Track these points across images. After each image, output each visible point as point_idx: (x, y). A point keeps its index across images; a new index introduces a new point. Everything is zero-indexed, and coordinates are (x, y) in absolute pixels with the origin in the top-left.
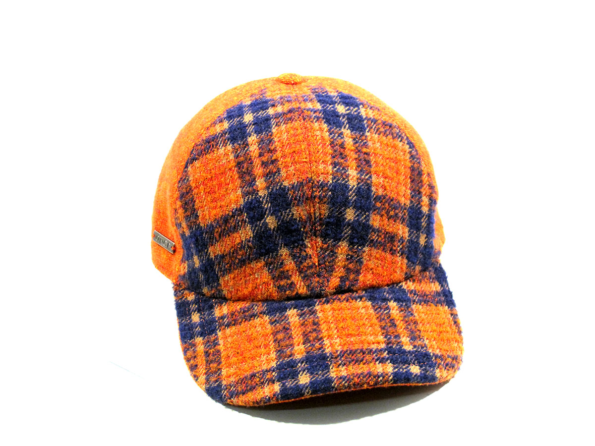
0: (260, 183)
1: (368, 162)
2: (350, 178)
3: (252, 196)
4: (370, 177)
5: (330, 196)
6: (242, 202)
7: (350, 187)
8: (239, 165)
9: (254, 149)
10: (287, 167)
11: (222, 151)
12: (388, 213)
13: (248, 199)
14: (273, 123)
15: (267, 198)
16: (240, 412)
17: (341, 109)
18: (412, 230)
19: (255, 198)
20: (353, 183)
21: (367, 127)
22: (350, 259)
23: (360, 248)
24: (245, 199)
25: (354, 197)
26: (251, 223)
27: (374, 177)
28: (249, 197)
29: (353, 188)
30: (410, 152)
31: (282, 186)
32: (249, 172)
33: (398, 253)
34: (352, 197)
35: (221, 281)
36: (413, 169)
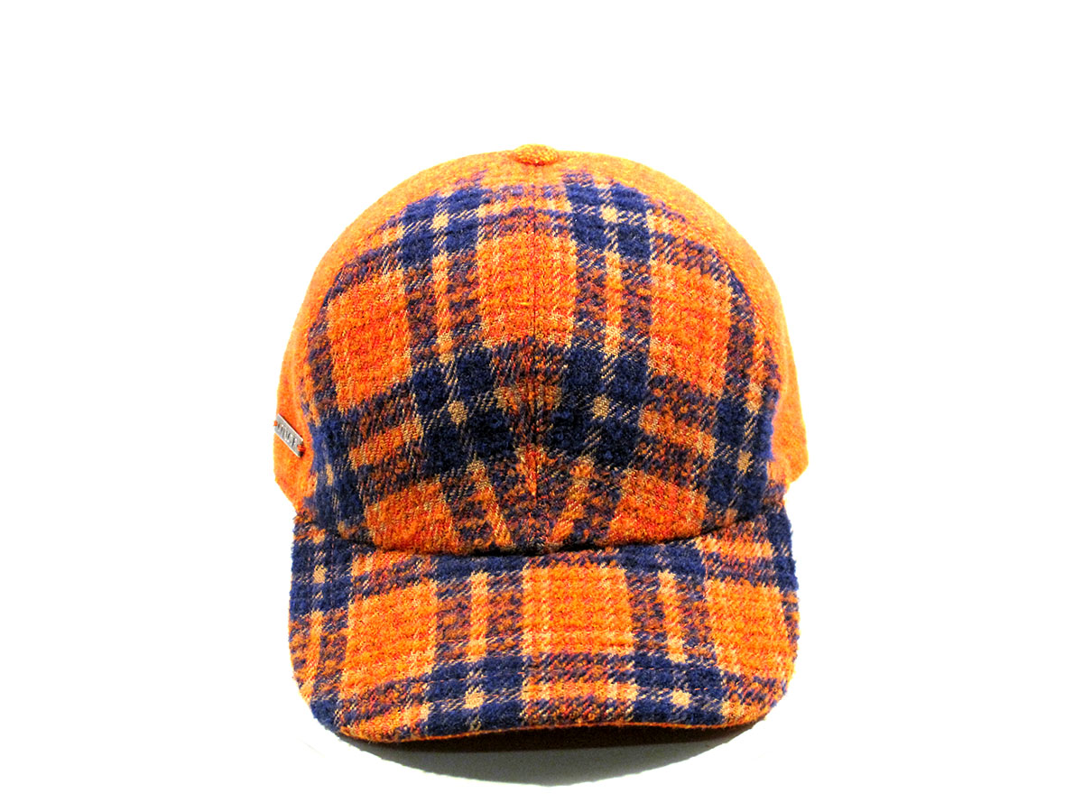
0: (444, 341)
1: (645, 314)
2: (606, 341)
3: (428, 363)
4: (647, 341)
5: (565, 371)
6: (409, 372)
7: (606, 357)
8: (412, 304)
9: (440, 278)
10: (492, 314)
11: (385, 278)
12: (675, 409)
13: (420, 369)
14: (480, 233)
15: (453, 369)
16: (362, 750)
17: (610, 214)
18: (723, 444)
19: (433, 367)
20: (610, 351)
21: (655, 249)
22: (595, 488)
23: (616, 469)
24: (414, 367)
25: (610, 376)
26: (422, 411)
27: (654, 342)
28: (423, 365)
29: (609, 359)
30: (734, 301)
31: (481, 349)
32: (427, 321)
33: (692, 483)
34: (608, 375)
35: (366, 513)
36: (735, 331)
